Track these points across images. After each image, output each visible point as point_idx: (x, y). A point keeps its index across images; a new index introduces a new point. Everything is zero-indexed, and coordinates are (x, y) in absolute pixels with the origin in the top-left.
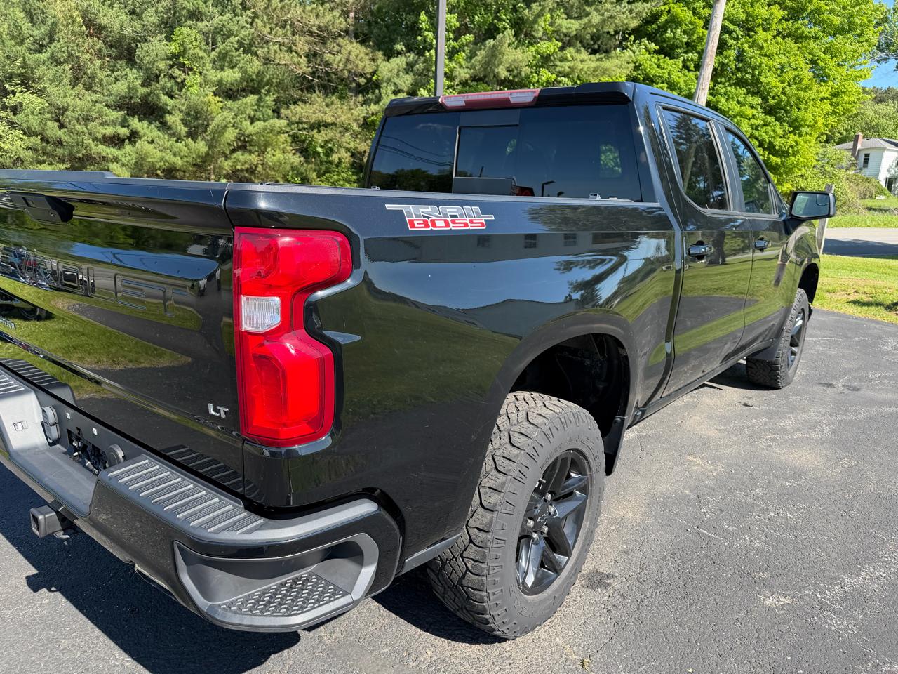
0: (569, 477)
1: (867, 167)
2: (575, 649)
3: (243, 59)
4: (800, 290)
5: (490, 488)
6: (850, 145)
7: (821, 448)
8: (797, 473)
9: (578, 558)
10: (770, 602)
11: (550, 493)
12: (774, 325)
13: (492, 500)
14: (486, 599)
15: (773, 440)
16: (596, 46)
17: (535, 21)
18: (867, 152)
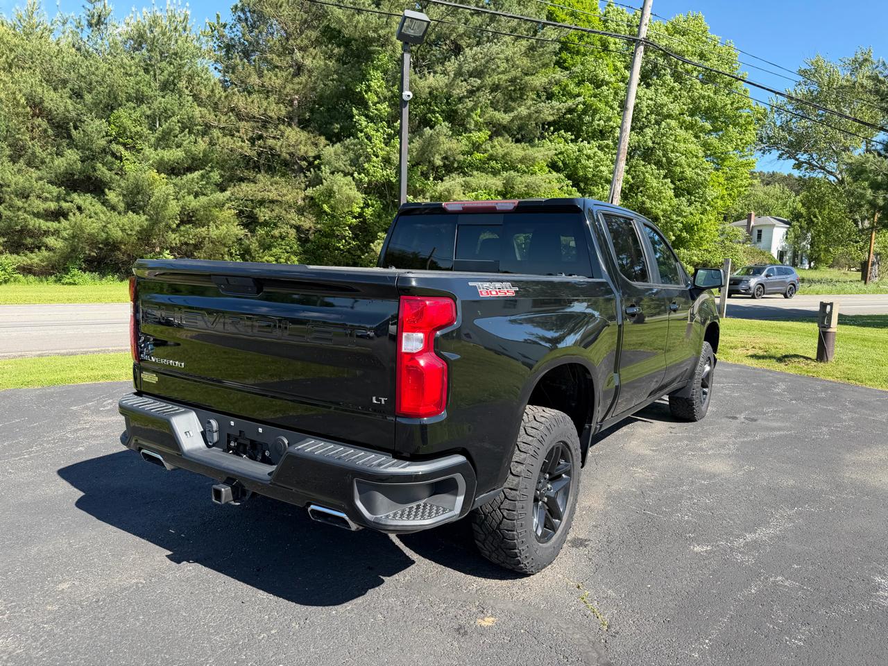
0: (559, 463)
1: (760, 241)
2: (571, 579)
3: (187, 139)
4: (705, 342)
5: (516, 462)
6: (745, 222)
7: (729, 459)
8: (712, 476)
9: (567, 522)
10: (697, 549)
11: (548, 473)
12: (687, 369)
13: (518, 469)
14: (516, 537)
15: (693, 455)
16: (520, 136)
17: (468, 115)
18: (759, 229)
